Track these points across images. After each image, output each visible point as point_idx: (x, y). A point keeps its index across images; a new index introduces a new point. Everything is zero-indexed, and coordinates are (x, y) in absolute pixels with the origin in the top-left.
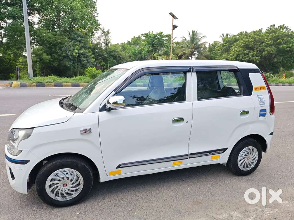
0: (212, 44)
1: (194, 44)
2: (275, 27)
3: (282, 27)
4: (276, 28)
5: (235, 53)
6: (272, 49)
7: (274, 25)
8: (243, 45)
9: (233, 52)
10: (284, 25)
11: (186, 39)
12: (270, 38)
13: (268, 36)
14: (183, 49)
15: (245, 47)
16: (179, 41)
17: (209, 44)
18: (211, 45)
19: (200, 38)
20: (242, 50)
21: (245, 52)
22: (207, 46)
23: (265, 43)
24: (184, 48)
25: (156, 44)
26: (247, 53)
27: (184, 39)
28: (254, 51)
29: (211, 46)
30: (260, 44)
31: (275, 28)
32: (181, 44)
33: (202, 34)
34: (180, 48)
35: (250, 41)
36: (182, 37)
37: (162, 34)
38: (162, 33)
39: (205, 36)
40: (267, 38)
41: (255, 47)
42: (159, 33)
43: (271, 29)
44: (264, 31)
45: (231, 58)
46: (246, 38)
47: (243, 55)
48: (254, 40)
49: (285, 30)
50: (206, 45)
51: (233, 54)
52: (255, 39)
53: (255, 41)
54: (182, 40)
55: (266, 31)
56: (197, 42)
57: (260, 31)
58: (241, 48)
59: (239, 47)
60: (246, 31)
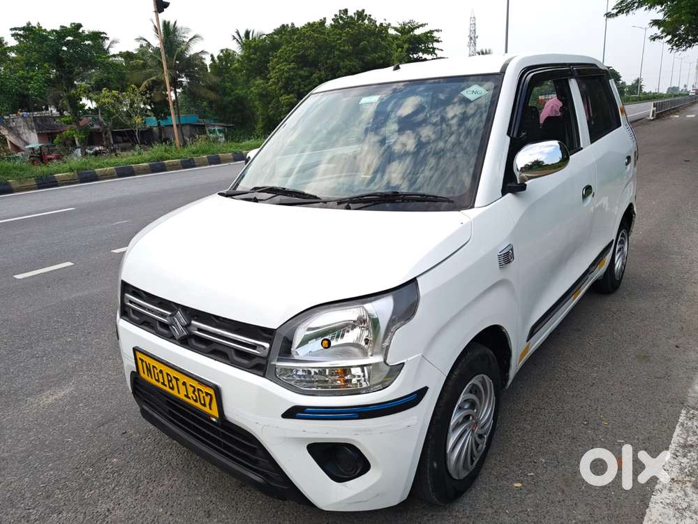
0: (219, 57)
1: (175, 57)
2: (349, 14)
3: (361, 15)
4: (351, 17)
5: (281, 75)
6: (355, 63)
7: (346, 11)
8: (294, 57)
9: (276, 72)
10: (363, 11)
11: (149, 45)
12: (345, 38)
13: (340, 34)
14: (148, 71)
15: (300, 60)
16: (130, 51)
17: (212, 56)
18: (216, 58)
19: (187, 40)
20: (294, 68)
21: (302, 72)
22: (208, 62)
23: (339, 50)
24: (151, 68)
25: (69, 61)
26: (306, 74)
27: (144, 43)
28: (320, 70)
29: (217, 61)
30: (328, 54)
31: (348, 17)
32: (139, 58)
33: (188, 30)
34: (140, 69)
35: (308, 47)
36: (138, 40)
37: (80, 31)
38: (79, 26)
39: (198, 37)
40: (338, 39)
41: (320, 59)
42: (69, 26)
43: (341, 18)
44: (329, 22)
45: (273, 87)
46: (297, 38)
47: (299, 80)
48: (316, 44)
49: (366, 22)
50: (204, 59)
51: (278, 79)
52: (315, 40)
53: (317, 47)
54: (138, 47)
55: (333, 23)
56: (183, 52)
57: (323, 22)
58: (292, 65)
59: (286, 60)
60: (293, 24)
